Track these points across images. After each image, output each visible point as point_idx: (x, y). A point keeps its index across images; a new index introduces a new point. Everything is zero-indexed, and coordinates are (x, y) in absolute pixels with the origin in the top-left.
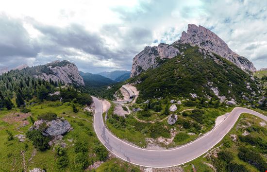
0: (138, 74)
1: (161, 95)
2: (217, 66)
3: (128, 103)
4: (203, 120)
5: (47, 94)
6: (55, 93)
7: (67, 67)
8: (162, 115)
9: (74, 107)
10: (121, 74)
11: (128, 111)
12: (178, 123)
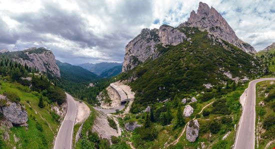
0: (132, 67)
1: (167, 96)
2: (226, 52)
3: (118, 112)
4: (229, 109)
5: (20, 77)
6: (27, 78)
7: (43, 54)
8: (175, 127)
9: (41, 100)
10: (109, 68)
11: (116, 129)
12: (202, 131)
